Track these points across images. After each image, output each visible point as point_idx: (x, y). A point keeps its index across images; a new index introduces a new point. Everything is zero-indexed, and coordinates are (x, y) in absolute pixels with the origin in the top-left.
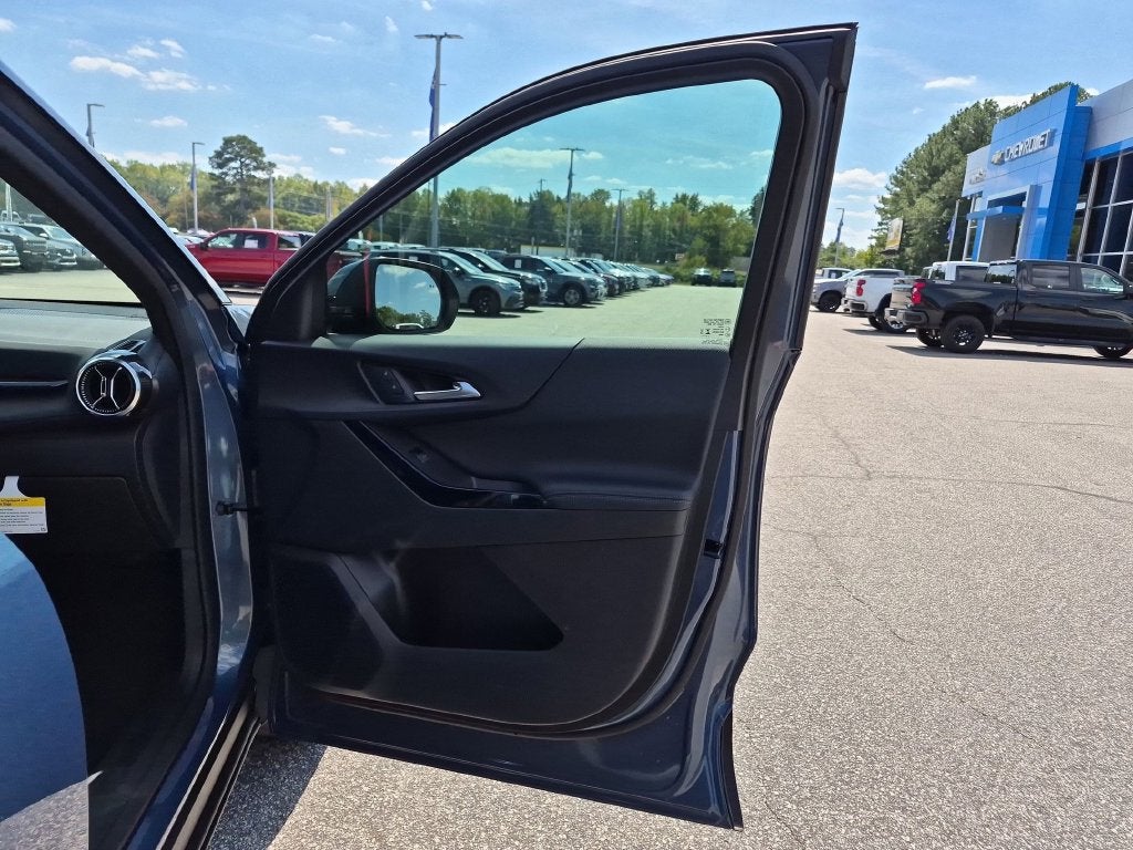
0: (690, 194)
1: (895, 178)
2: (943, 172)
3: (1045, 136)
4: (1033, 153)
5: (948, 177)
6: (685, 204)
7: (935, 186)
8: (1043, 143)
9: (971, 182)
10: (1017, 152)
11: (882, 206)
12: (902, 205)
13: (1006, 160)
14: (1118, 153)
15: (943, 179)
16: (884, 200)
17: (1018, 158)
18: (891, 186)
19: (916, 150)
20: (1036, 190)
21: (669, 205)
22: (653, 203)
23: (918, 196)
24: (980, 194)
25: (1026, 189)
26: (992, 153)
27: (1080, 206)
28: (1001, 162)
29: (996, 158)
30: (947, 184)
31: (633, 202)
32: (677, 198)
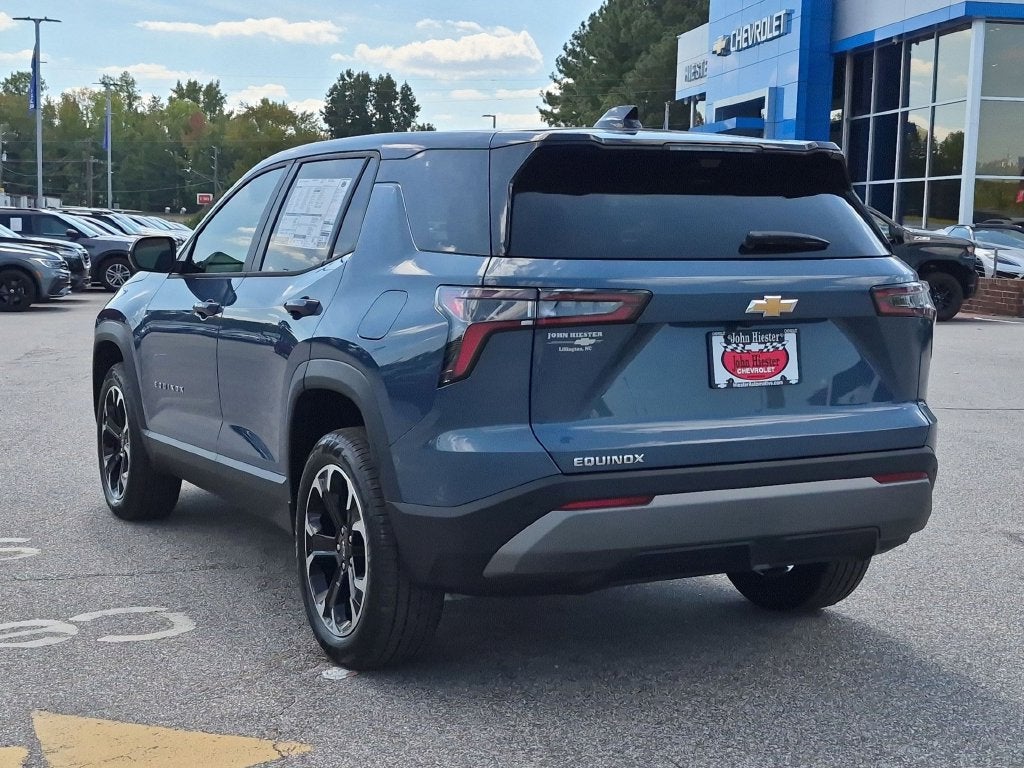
0: (204, 83)
1: (564, 62)
2: (639, 53)
3: (779, 18)
4: (767, 40)
5: (645, 62)
7: (630, 78)
8: (779, 27)
9: (687, 79)
10: (746, 39)
11: (548, 108)
12: (581, 107)
13: (732, 49)
14: (872, 44)
15: (639, 65)
16: (550, 99)
17: (748, 47)
18: (560, 76)
19: (592, 17)
20: (777, 93)
21: (165, 102)
23: (605, 92)
24: (702, 97)
25: (764, 93)
26: (713, 39)
27: (834, 114)
28: (726, 52)
29: (719, 46)
30: (646, 73)
31: (94, 97)
32: (179, 90)
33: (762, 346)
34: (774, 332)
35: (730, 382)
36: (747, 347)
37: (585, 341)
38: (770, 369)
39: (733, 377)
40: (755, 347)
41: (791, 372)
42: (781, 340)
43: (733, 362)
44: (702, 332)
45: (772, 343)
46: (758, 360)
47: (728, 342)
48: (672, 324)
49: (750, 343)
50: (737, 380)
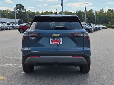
6: (110, 11)
21: (107, 12)
22: (103, 11)
31: (99, 12)
32: (108, 10)
35: (52, 44)
37: (33, 38)
40: (56, 40)
41: (61, 43)
42: (60, 39)
43: (52, 41)
44: (49, 38)
45: (58, 39)
46: (56, 41)
48: (45, 37)
50: (53, 44)
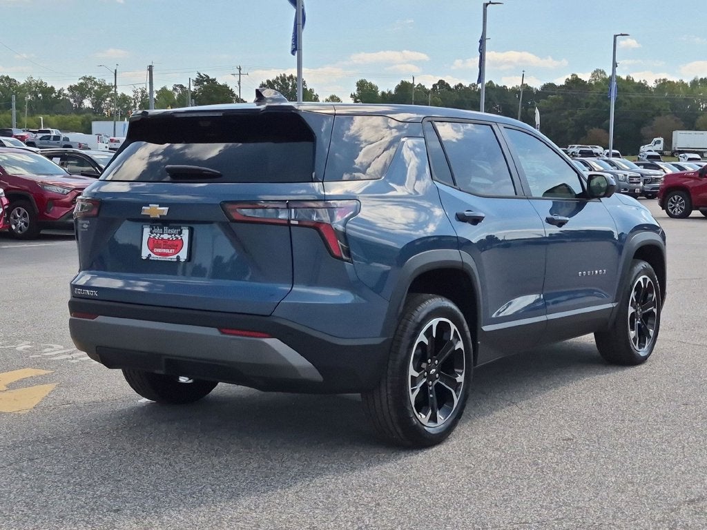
33: (170, 236)
34: (176, 228)
35: (149, 256)
36: (162, 236)
37: (86, 225)
38: (172, 251)
39: (151, 253)
40: (166, 236)
41: (183, 254)
42: (180, 233)
43: (153, 244)
45: (175, 235)
46: (167, 245)
47: (151, 232)
49: (163, 234)
50: (153, 255)
